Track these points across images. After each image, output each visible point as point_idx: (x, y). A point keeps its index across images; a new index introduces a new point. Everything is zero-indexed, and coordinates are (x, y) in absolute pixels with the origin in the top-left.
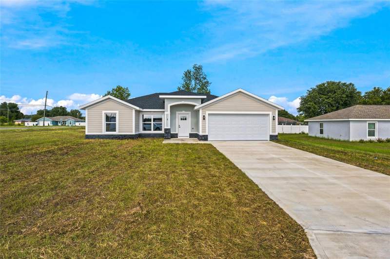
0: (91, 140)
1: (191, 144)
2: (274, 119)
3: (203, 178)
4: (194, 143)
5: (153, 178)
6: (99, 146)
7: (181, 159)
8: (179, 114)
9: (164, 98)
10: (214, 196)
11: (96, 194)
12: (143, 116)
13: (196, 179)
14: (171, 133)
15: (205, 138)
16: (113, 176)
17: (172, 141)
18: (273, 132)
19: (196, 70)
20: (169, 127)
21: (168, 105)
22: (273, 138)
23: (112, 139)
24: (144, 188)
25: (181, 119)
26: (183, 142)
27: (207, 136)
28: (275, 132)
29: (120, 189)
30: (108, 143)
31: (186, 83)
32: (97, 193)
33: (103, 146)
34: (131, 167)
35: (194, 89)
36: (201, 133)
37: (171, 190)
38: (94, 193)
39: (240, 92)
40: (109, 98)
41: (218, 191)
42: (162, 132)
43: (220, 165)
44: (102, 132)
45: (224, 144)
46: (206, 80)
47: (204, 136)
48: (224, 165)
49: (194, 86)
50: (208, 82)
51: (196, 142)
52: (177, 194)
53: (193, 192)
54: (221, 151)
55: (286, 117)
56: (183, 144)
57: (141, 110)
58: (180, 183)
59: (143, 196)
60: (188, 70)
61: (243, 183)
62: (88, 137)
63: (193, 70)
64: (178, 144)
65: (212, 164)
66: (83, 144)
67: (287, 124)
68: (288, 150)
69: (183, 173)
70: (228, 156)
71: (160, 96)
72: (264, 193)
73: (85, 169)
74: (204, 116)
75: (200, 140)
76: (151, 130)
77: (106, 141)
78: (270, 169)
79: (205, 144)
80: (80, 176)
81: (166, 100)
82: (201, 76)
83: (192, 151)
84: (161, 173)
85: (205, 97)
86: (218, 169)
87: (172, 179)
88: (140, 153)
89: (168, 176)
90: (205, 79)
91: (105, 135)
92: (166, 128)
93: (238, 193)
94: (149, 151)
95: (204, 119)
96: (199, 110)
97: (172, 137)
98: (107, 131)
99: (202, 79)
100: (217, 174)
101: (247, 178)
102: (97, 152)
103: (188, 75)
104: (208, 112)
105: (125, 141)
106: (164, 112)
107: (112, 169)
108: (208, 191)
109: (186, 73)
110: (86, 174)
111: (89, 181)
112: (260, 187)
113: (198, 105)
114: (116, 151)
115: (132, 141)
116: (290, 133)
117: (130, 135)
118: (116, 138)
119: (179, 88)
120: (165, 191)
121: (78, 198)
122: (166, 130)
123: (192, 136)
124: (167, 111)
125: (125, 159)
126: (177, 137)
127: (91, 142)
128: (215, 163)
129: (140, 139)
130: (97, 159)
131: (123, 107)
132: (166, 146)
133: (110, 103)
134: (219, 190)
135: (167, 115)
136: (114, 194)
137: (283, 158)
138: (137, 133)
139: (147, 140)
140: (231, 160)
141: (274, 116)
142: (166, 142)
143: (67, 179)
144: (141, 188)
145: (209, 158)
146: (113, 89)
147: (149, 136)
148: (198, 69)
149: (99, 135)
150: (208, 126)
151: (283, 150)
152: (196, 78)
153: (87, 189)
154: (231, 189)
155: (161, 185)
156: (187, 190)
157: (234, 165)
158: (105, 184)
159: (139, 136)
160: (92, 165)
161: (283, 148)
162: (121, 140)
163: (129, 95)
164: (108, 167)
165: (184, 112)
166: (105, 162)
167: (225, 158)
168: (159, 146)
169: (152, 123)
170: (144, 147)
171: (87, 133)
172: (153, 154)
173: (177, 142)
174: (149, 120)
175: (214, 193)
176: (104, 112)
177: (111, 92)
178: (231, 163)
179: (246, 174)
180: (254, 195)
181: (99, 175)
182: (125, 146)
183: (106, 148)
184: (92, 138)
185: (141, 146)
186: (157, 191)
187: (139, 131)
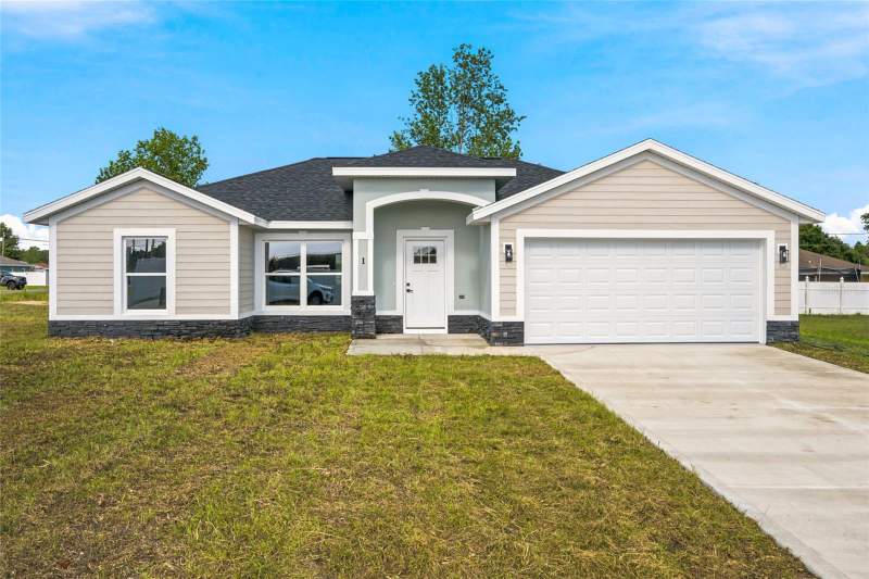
0: (69, 342)
1: (462, 357)
2: (783, 260)
3: (538, 492)
4: (472, 352)
5: (347, 494)
6: (108, 368)
7: (437, 418)
8: (409, 240)
9: (352, 179)
10: (594, 566)
11: (139, 555)
12: (267, 245)
13: (513, 496)
14: (378, 313)
15: (513, 333)
16: (189, 486)
17: (383, 346)
18: (778, 310)
19: (464, 66)
20: (370, 292)
21: (366, 204)
22: (782, 334)
23: (153, 337)
24: (317, 530)
25: (417, 260)
26: (427, 351)
27: (521, 324)
28: (788, 310)
29: (226, 533)
30: (140, 353)
31: (426, 116)
32: (139, 550)
33: (120, 365)
34: (250, 449)
35: (457, 140)
36: (496, 316)
37: (424, 539)
38: (128, 552)
39: (649, 151)
40: (140, 180)
41: (604, 545)
42: (343, 309)
43: (590, 442)
44: (111, 309)
45: (588, 355)
46: (502, 107)
47: (507, 325)
48: (607, 440)
49: (456, 128)
50: (510, 113)
51: (480, 352)
52: (449, 554)
53: (508, 548)
54: (584, 385)
55: (814, 250)
56: (427, 357)
57: (262, 223)
58: (455, 512)
59: (318, 561)
60: (433, 68)
61: (695, 513)
62: (59, 330)
63: (451, 66)
64: (408, 357)
65: (558, 436)
66: (42, 357)
67: (825, 278)
68: (848, 383)
69: (455, 472)
70: (617, 405)
71: (338, 172)
72: (786, 552)
73: (79, 456)
74: (508, 247)
75: (491, 341)
76: (297, 302)
77: (132, 345)
78: (792, 459)
79: (513, 358)
80: (64, 483)
81: (356, 186)
82: (485, 92)
83: (470, 384)
84: (371, 470)
85: (512, 172)
86: (590, 456)
87: (417, 499)
88: (269, 392)
89: (398, 483)
90: (499, 100)
91: (125, 323)
92: (357, 293)
93: (685, 554)
94: (303, 384)
95: (509, 259)
96: (487, 226)
97: (379, 332)
98: (131, 305)
99: (488, 102)
100: (591, 478)
101: (708, 491)
102: (107, 387)
103: (432, 87)
104: (522, 233)
105: (203, 348)
106: (351, 231)
107: (178, 458)
108: (566, 545)
109: (425, 77)
110: (84, 475)
111: (103, 505)
112: (768, 530)
113: (484, 206)
114: (179, 385)
115: (228, 345)
116: (836, 312)
117: (220, 323)
118: (168, 333)
119: (398, 139)
120: (400, 545)
121: (69, 570)
122: (357, 302)
123: (457, 324)
124: (363, 229)
125: (218, 416)
126: (401, 332)
127: (72, 348)
128: (569, 434)
129: (258, 338)
130: (110, 417)
131: (196, 213)
132: (367, 366)
133: (142, 200)
134: (609, 540)
135: (363, 242)
136: (205, 555)
137: (833, 412)
138: (247, 315)
139: (289, 340)
140: (629, 422)
141: (783, 249)
142: (359, 349)
143: (19, 496)
144: (305, 530)
145: (542, 412)
146: (142, 145)
147: (289, 324)
148: (474, 64)
149: (98, 324)
150: (526, 288)
151: (828, 382)
152: (466, 99)
153: (101, 535)
154: (653, 538)
155: (380, 521)
156: (484, 540)
157: (648, 443)
158: (163, 515)
159: (254, 326)
160: (102, 443)
161: (824, 375)
162: (188, 340)
163: (202, 165)
164: (162, 449)
165: (425, 231)
166: (146, 429)
167: (603, 416)
168: (336, 365)
169: (303, 274)
170: (280, 370)
171: (54, 316)
172: (321, 398)
173: (403, 350)
174: (293, 263)
175: (591, 554)
176: (118, 233)
177: (134, 155)
178: (631, 433)
179: (703, 477)
180: (748, 559)
181: (134, 482)
182: (207, 366)
183: (134, 373)
184: (74, 335)
185: (270, 367)
186: (368, 542)
187: (252, 306)
